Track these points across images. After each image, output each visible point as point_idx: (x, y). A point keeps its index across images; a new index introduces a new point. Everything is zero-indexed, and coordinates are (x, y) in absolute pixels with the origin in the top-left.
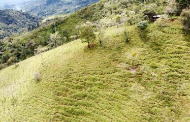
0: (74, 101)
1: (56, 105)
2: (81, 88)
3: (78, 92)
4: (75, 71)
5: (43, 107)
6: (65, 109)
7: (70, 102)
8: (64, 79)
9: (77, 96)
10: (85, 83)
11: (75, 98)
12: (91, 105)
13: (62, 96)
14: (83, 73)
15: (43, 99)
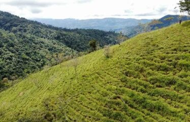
0: (150, 87)
1: (121, 87)
2: (166, 69)
3: (160, 75)
4: (162, 46)
5: (102, 87)
6: (133, 95)
7: (142, 87)
8: (141, 56)
9: (157, 80)
10: (176, 64)
11: (153, 84)
12: (181, 98)
13: (132, 77)
14: (175, 50)
15: (105, 78)
